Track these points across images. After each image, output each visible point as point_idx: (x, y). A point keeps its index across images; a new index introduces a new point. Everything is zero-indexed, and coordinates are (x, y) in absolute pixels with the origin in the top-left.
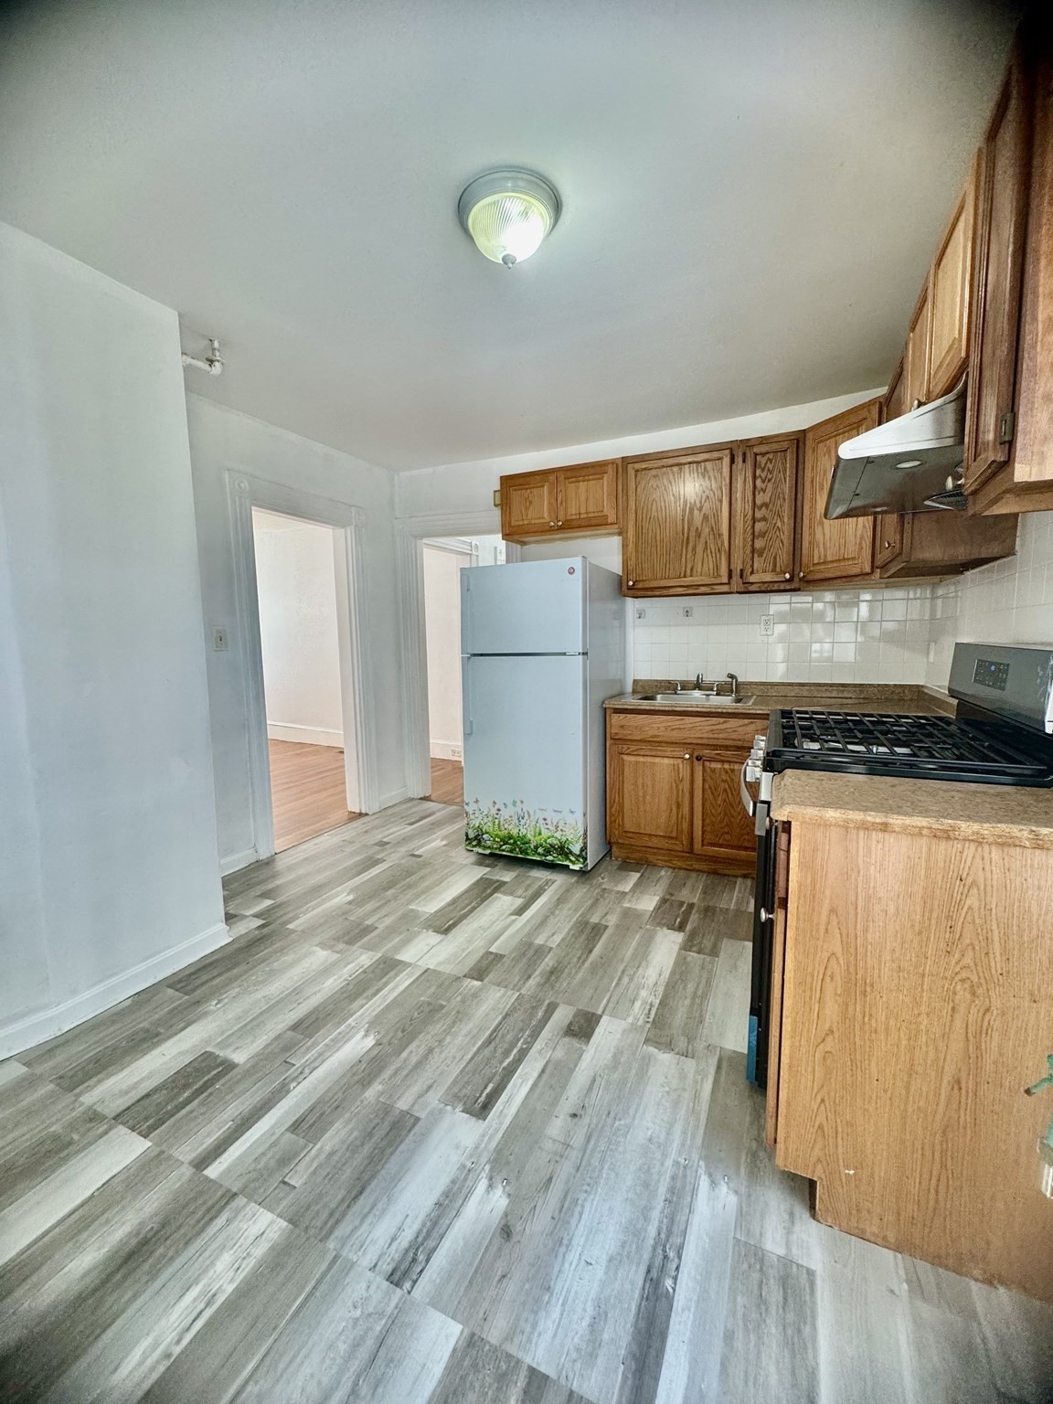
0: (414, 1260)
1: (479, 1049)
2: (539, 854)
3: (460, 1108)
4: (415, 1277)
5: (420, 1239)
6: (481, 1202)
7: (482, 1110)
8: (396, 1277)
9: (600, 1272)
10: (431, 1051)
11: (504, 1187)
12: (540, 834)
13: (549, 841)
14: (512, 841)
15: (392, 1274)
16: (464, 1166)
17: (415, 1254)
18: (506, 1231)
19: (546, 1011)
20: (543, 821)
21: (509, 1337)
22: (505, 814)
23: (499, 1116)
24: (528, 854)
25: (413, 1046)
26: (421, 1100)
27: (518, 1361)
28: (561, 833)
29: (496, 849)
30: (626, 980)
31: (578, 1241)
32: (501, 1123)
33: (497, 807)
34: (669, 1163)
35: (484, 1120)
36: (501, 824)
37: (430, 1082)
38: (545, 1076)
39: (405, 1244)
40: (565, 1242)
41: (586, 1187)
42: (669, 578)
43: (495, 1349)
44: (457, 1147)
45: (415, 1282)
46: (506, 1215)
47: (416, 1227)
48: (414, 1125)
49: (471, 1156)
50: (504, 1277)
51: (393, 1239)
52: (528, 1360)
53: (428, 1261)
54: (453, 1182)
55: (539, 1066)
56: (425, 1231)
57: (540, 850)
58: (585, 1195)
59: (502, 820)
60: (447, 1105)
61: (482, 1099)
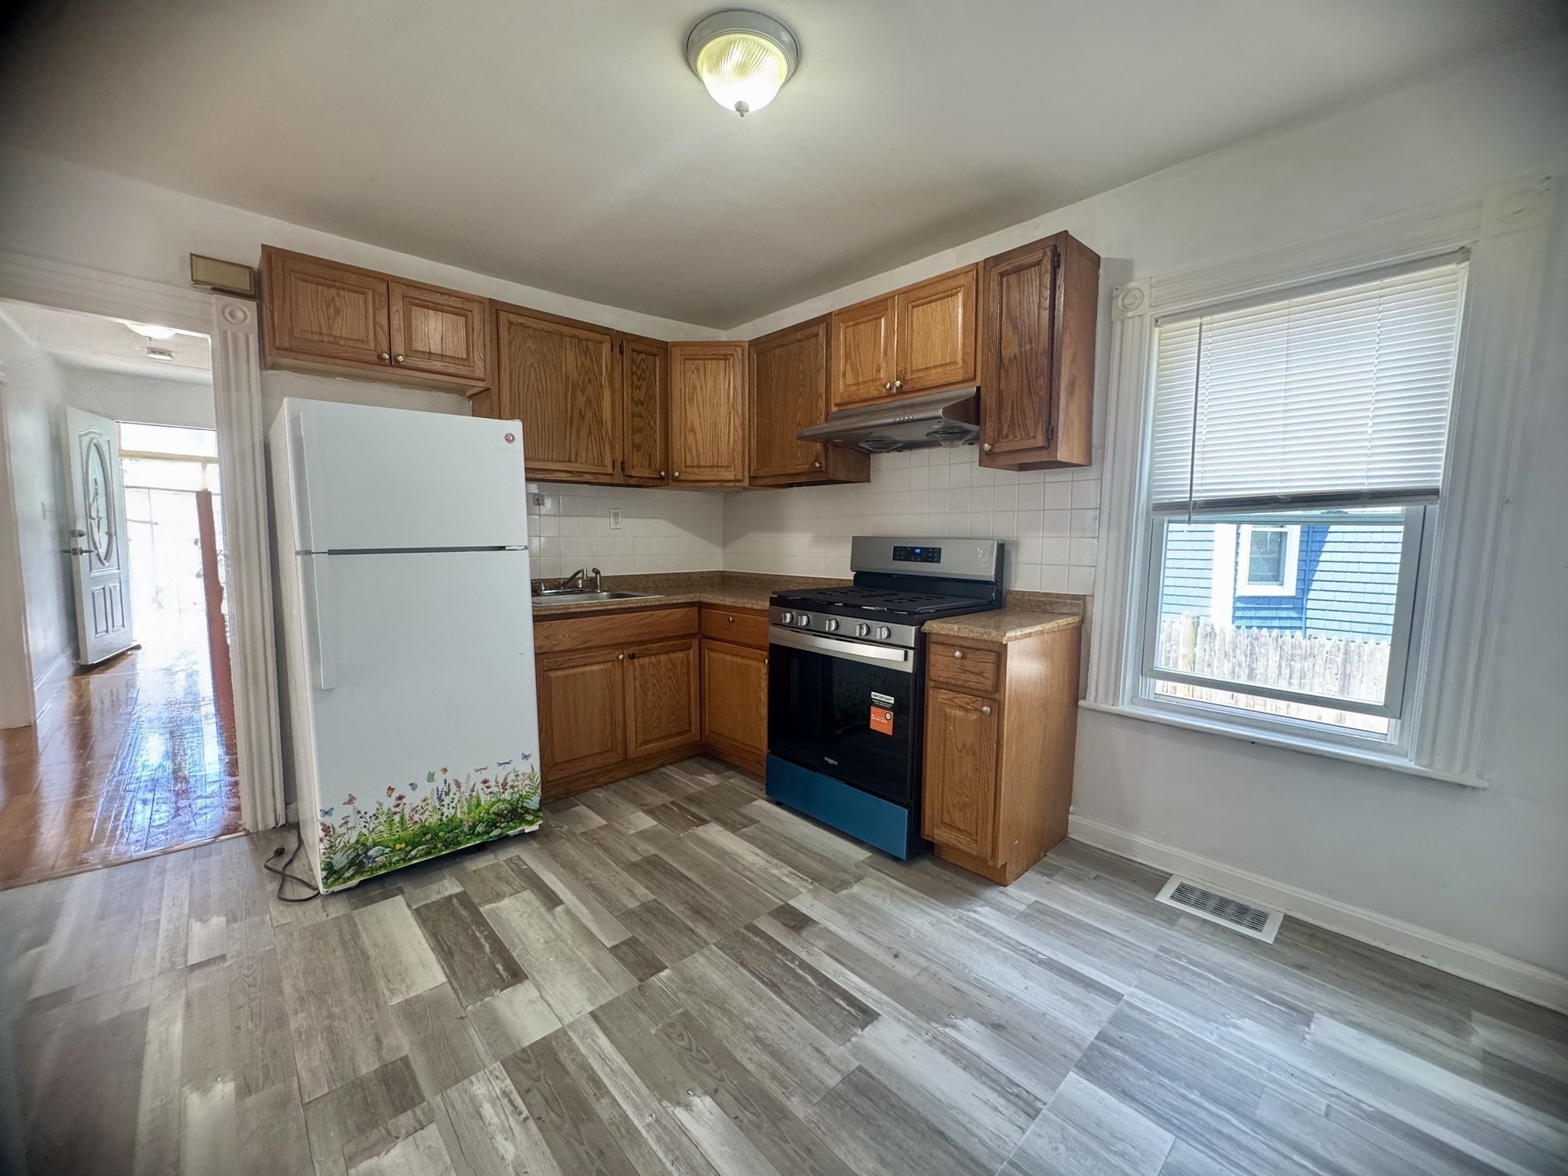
0: (1017, 1096)
1: (783, 999)
2: (479, 834)
3: (859, 1031)
4: (1032, 1098)
5: (998, 1088)
6: (968, 1036)
7: (867, 1015)
8: (1032, 1112)
9: (1031, 984)
10: (758, 1040)
11: (956, 1018)
12: (478, 805)
13: (494, 809)
14: (429, 837)
15: (1029, 1115)
16: (928, 1042)
17: (1012, 1094)
18: (997, 1027)
19: (755, 934)
20: (482, 786)
21: (1078, 1046)
22: (413, 799)
23: (879, 1003)
24: (459, 844)
25: (739, 1055)
26: (833, 1061)
27: (1092, 1043)
28: (511, 791)
29: (398, 861)
30: (748, 874)
31: (1009, 988)
32: (888, 1004)
33: (395, 795)
34: (954, 924)
35: (880, 1015)
36: (407, 817)
37: (809, 1050)
38: (843, 960)
39: (1002, 1101)
40: (1009, 995)
41: (966, 971)
43: (1085, 1055)
44: (905, 1042)
45: (1036, 1098)
46: (982, 1023)
47: (986, 1090)
48: (866, 1072)
49: (919, 1034)
50: (1034, 1037)
51: (996, 1109)
52: (1092, 1039)
53: (1018, 1086)
54: (944, 1052)
55: (828, 960)
56: (990, 1083)
57: (480, 829)
58: (972, 974)
59: (407, 812)
60: (849, 1040)
61: (853, 1011)
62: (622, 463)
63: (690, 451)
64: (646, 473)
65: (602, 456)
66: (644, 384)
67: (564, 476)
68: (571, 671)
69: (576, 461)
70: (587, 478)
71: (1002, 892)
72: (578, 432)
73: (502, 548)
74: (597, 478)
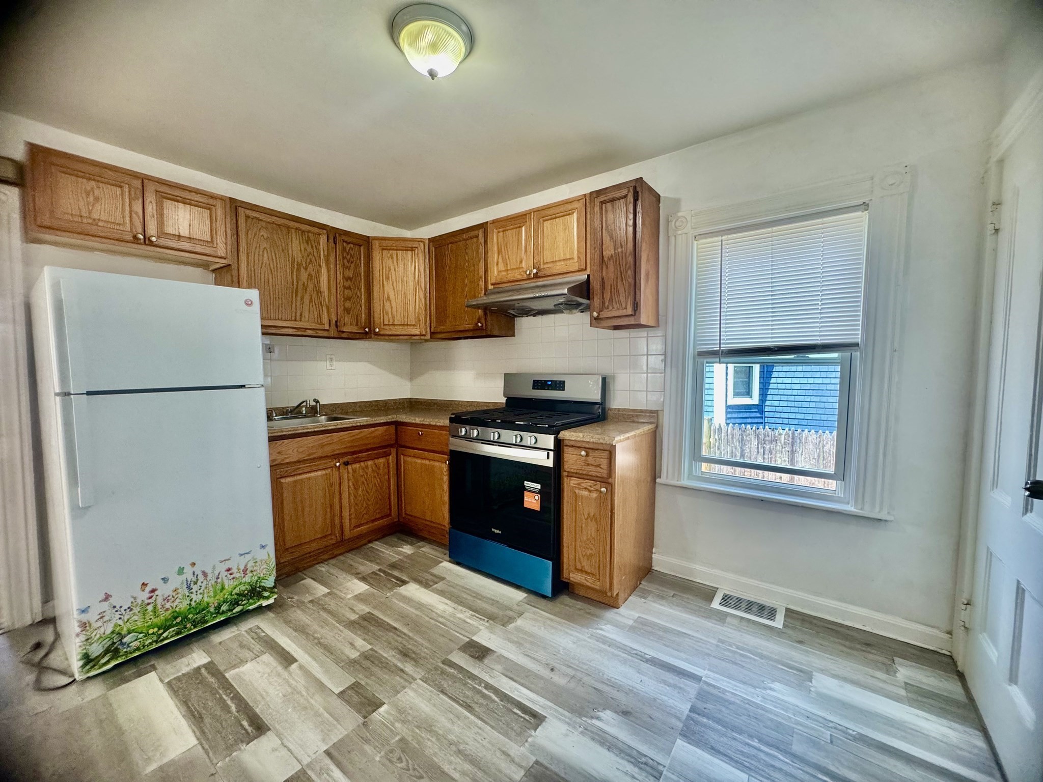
0: (646, 764)
1: (475, 715)
2: (223, 612)
3: (533, 733)
4: (656, 763)
5: (633, 760)
6: (607, 723)
7: (537, 719)
8: (655, 774)
9: (644, 678)
10: (460, 752)
11: (598, 711)
12: (223, 589)
13: (237, 591)
14: (179, 620)
15: (655, 777)
16: (582, 733)
17: (642, 763)
18: (625, 713)
19: (449, 666)
20: (226, 573)
21: (679, 719)
22: (164, 591)
23: (544, 708)
24: (206, 622)
25: (446, 768)
26: (517, 759)
27: (688, 716)
28: (251, 574)
29: (151, 644)
30: (441, 619)
31: (630, 683)
32: (551, 708)
33: (148, 589)
34: (589, 640)
35: (546, 717)
36: (159, 606)
37: (498, 754)
38: (516, 678)
39: (636, 770)
40: (631, 688)
41: (601, 674)
42: (282, 320)
43: (685, 725)
44: (567, 735)
45: (659, 764)
46: (616, 712)
47: (625, 763)
48: (541, 765)
49: (574, 727)
50: (651, 718)
51: (633, 777)
52: (687, 712)
53: (646, 756)
54: (593, 739)
55: (505, 680)
56: (627, 757)
57: (224, 608)
58: (605, 676)
59: (160, 601)
60: (527, 741)
61: (527, 717)
62: (336, 322)
63: (387, 314)
64: (354, 329)
65: (320, 317)
66: (352, 265)
67: (291, 331)
68: (299, 477)
69: (301, 321)
70: (309, 332)
71: (617, 613)
72: (302, 299)
73: (243, 386)
74: (317, 333)
